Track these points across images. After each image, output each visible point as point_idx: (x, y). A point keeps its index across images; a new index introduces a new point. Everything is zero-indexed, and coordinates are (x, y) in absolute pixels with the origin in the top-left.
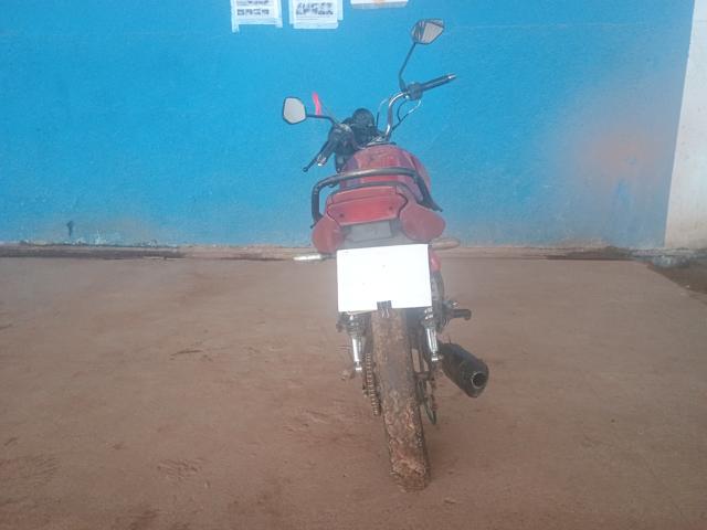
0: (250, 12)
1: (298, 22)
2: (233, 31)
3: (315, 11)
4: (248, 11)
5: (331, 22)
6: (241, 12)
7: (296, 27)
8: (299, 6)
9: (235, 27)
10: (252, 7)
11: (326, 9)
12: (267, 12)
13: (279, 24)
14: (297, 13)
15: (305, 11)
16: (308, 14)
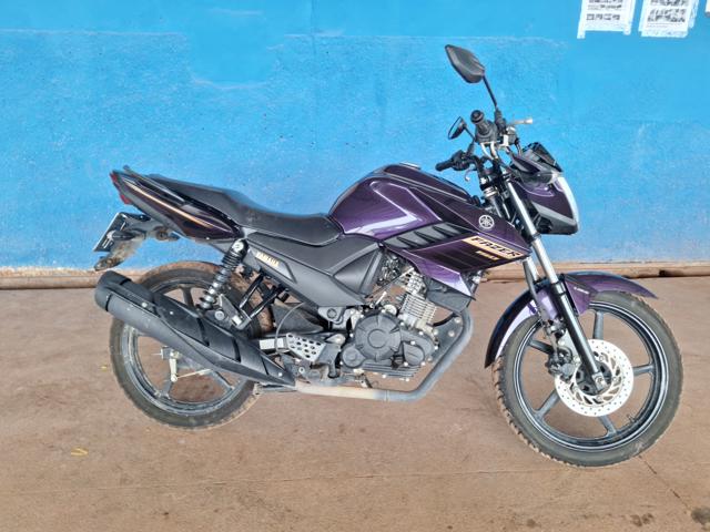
0: (601, 16)
1: (647, 29)
2: (578, 37)
3: (668, 17)
4: (598, 15)
5: (680, 29)
6: (591, 17)
7: (644, 35)
8: (652, 12)
9: (581, 34)
10: (604, 12)
11: (679, 16)
12: (618, 17)
13: (627, 30)
14: (649, 19)
15: (658, 17)
16: (660, 21)
